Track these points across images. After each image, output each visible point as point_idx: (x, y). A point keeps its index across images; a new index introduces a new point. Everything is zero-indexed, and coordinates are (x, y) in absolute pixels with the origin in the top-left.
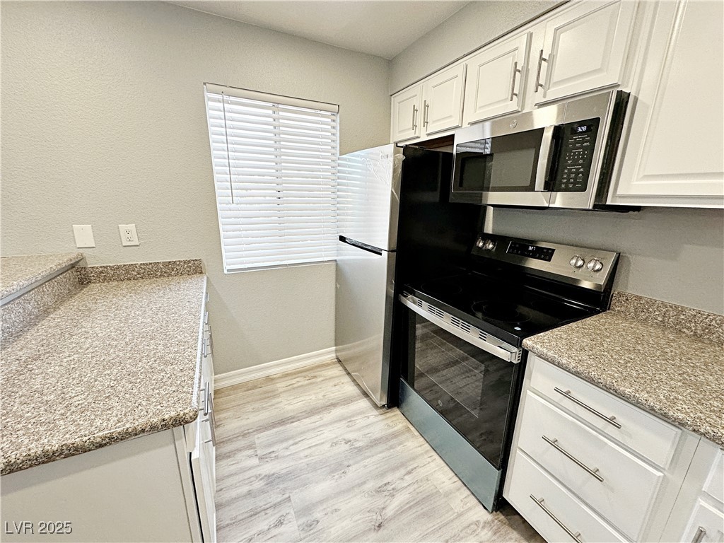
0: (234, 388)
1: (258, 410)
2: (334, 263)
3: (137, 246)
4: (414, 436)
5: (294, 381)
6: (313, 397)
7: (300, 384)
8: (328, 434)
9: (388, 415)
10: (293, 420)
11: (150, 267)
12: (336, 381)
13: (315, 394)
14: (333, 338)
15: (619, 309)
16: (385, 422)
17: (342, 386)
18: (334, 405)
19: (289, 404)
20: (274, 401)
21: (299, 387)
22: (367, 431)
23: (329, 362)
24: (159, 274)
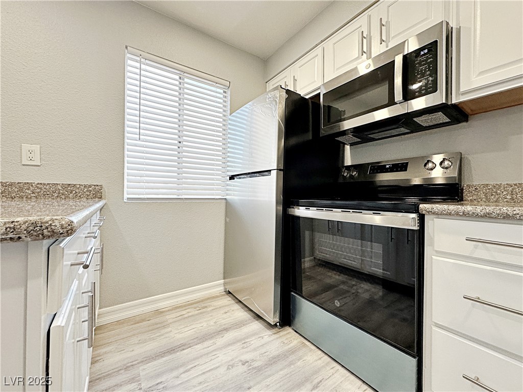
0: (119, 323)
1: (145, 341)
2: (224, 201)
3: (38, 166)
4: (311, 350)
5: (184, 312)
6: (205, 324)
7: (190, 314)
8: (223, 357)
9: (282, 334)
10: (184, 347)
11: (48, 187)
12: (226, 309)
13: (206, 321)
14: (222, 271)
15: (471, 198)
16: (280, 340)
17: (233, 312)
18: (226, 330)
19: (178, 333)
20: (163, 331)
21: (189, 317)
22: (263, 350)
23: (219, 294)
24: (56, 195)
